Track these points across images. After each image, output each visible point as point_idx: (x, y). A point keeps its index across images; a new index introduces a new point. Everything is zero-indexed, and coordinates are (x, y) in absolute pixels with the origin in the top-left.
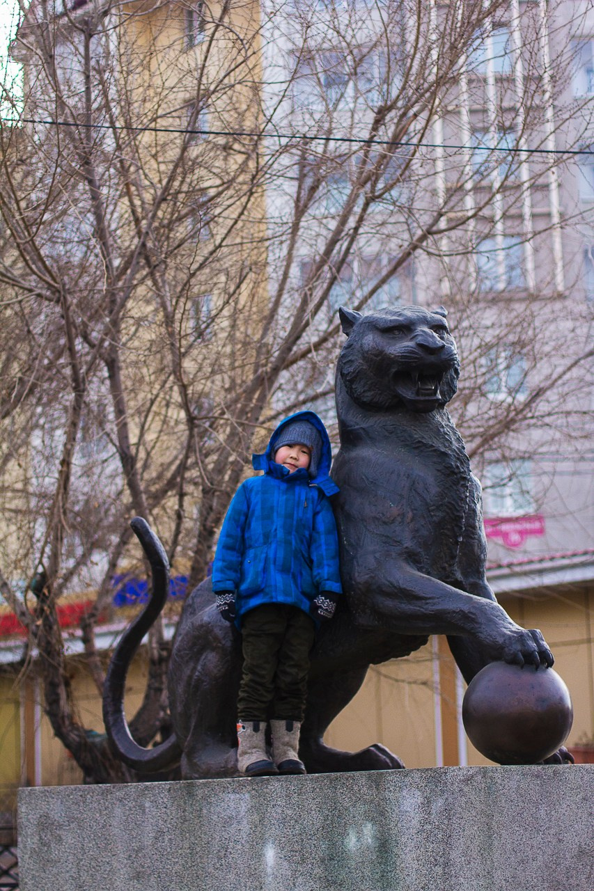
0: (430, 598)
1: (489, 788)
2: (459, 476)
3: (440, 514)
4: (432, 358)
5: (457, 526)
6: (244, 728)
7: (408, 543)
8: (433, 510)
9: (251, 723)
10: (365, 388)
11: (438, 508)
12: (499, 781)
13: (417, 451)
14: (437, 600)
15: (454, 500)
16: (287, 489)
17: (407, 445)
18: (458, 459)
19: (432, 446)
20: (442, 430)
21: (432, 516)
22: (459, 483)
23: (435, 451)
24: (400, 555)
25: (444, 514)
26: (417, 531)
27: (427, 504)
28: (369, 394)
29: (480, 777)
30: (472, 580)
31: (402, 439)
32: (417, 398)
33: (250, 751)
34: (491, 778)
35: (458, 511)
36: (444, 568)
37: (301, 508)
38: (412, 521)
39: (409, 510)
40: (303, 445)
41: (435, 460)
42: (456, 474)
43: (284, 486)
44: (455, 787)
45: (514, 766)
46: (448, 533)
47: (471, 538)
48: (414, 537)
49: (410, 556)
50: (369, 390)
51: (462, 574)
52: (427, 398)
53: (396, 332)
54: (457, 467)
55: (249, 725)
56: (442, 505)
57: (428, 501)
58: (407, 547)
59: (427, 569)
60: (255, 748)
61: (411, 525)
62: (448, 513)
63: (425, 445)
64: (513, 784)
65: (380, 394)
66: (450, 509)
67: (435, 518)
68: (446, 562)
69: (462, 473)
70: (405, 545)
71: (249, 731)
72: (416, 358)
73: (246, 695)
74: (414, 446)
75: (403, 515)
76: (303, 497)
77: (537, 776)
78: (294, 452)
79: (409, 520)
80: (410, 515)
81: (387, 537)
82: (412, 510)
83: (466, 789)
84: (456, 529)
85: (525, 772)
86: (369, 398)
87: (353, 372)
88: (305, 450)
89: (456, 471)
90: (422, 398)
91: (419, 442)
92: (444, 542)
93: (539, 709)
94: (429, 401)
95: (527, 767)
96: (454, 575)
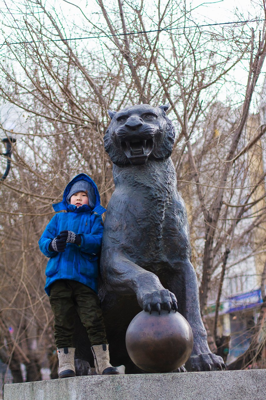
0: (123, 274)
1: (117, 388)
2: (157, 200)
3: (146, 224)
4: (134, 133)
5: (157, 229)
6: (59, 352)
7: (123, 242)
8: (139, 222)
9: (63, 349)
10: (114, 154)
11: (144, 220)
12: (125, 384)
13: (135, 188)
14: (125, 274)
15: (154, 214)
16: (77, 216)
17: (131, 185)
18: (158, 190)
19: (142, 184)
20: (152, 174)
21: (139, 225)
22: (157, 204)
23: (144, 186)
24: (119, 249)
25: (149, 223)
26: (129, 234)
27: (135, 218)
28: (116, 157)
29: (109, 382)
30: (175, 261)
31: (129, 181)
32: (132, 157)
33: (63, 365)
34: (118, 382)
35: (157, 221)
36: (152, 255)
37: (84, 226)
38: (126, 229)
39: (125, 222)
40: (82, 191)
41: (144, 192)
42: (155, 199)
43: (75, 215)
44: (87, 388)
45: (139, 374)
46: (153, 234)
47: (173, 236)
48: (128, 238)
49: (125, 249)
50: (116, 156)
51: (168, 257)
52: (137, 156)
53: (122, 120)
54: (156, 195)
55: (62, 350)
56: (147, 218)
57: (136, 216)
58: (122, 244)
59: (138, 257)
60: (66, 363)
61: (126, 231)
62: (151, 222)
63: (139, 183)
64: (137, 386)
65: (121, 157)
66: (153, 220)
67: (141, 226)
68: (153, 251)
69: (159, 198)
70: (122, 243)
71: (62, 353)
72: (124, 133)
73: (56, 334)
74: (134, 185)
75: (121, 226)
76: (85, 220)
77: (158, 381)
78: (78, 197)
79: (124, 228)
80: (125, 225)
81: (114, 239)
82: (126, 222)
83: (96, 389)
84: (157, 231)
85: (148, 378)
86: (116, 160)
87: (108, 146)
88: (84, 194)
89: (155, 197)
90: (134, 156)
91: (136, 182)
92: (151, 239)
93: (156, 339)
94: (141, 157)
95: (150, 375)
96: (160, 258)
